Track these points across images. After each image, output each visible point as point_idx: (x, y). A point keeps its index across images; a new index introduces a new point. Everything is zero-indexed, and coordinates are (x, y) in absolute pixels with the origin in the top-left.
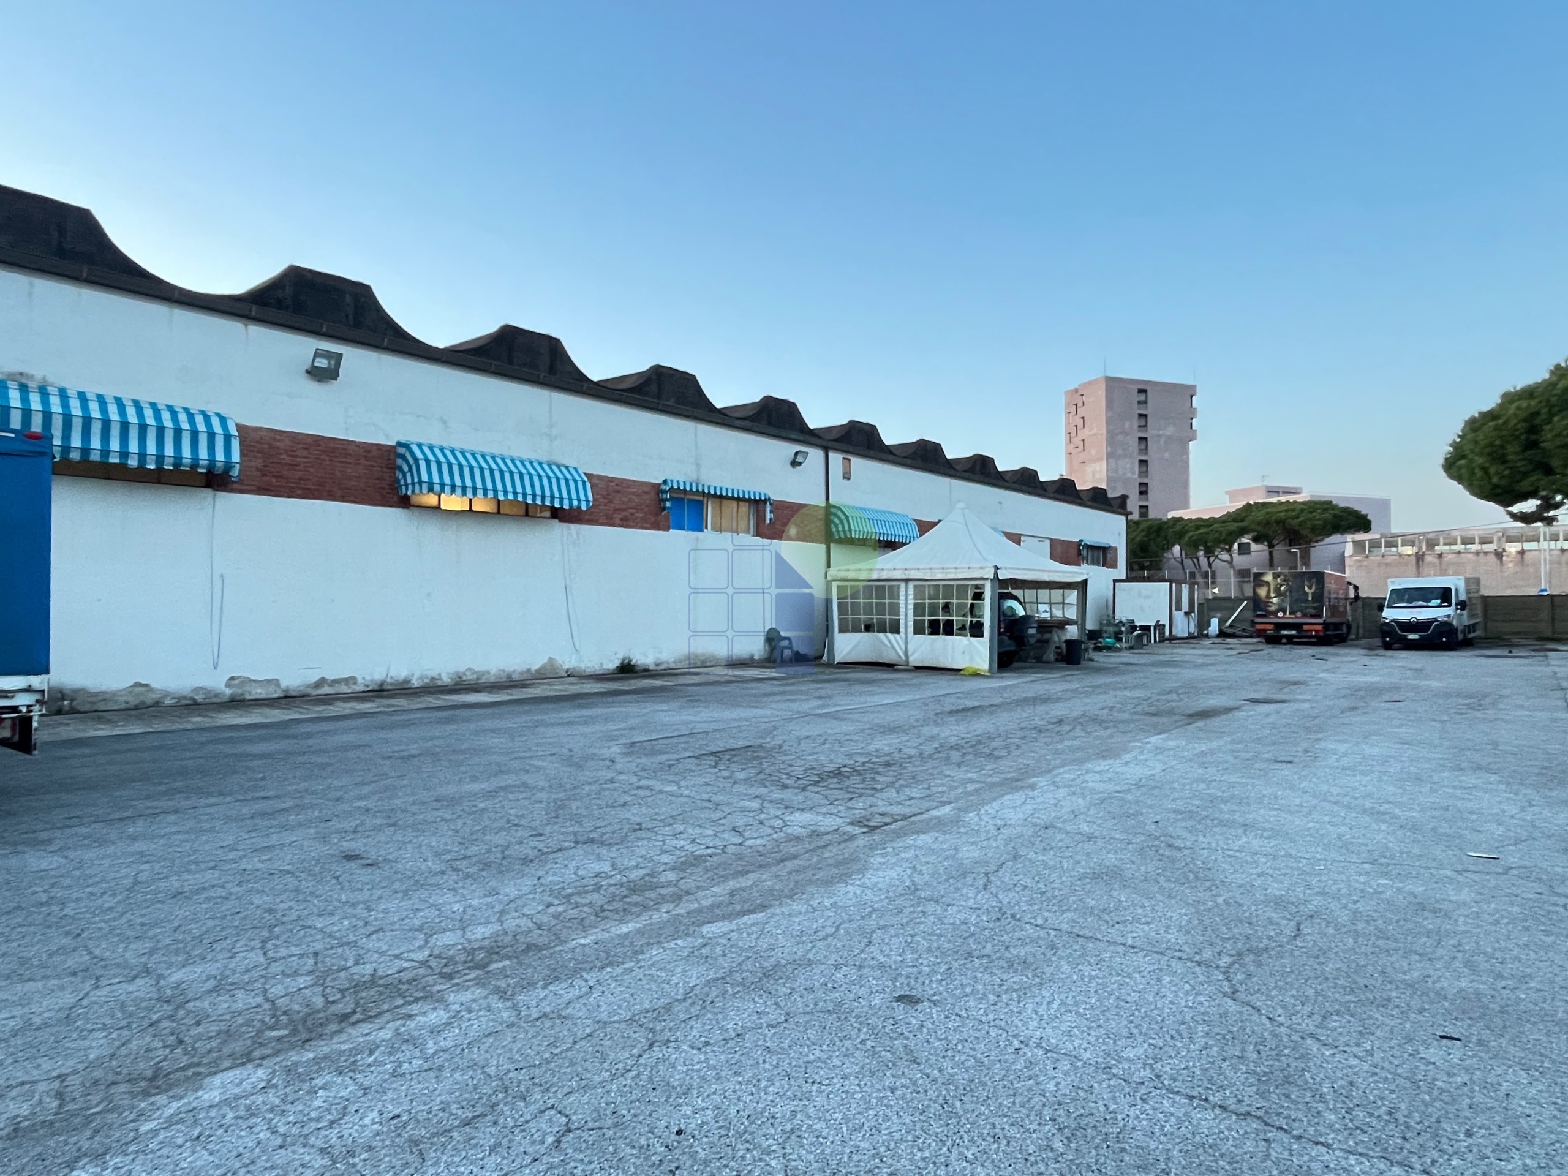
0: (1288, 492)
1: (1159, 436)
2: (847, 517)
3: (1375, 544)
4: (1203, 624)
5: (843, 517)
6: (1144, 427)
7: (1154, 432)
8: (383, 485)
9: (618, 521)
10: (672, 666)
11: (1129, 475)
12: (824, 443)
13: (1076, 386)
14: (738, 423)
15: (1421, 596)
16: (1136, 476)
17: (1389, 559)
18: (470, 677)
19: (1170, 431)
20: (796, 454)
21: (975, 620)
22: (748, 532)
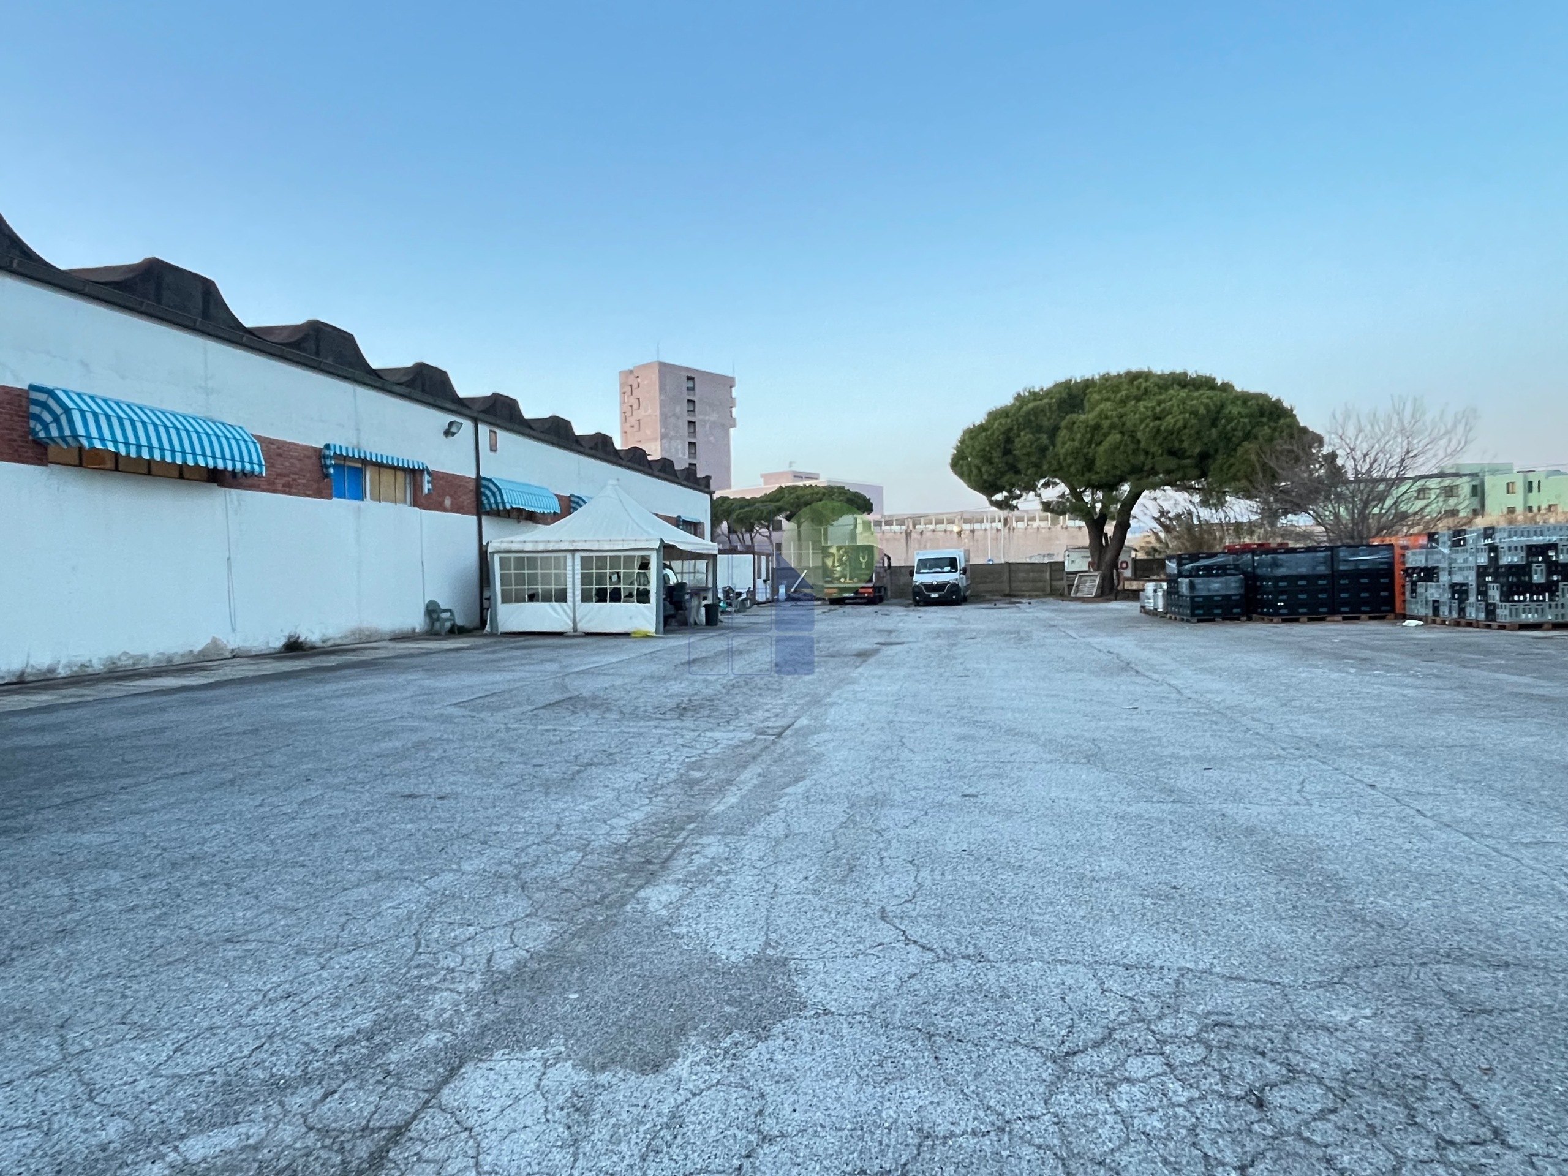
0: (809, 477)
1: (705, 421)
2: (499, 490)
3: (878, 523)
4: (775, 590)
5: (495, 490)
6: (692, 412)
7: (701, 417)
8: (15, 437)
9: (280, 487)
10: (339, 642)
11: (680, 456)
12: (475, 415)
13: (631, 368)
14: (397, 389)
15: (935, 564)
16: (686, 457)
17: (888, 535)
18: (126, 662)
19: (714, 417)
20: (451, 424)
21: (641, 587)
22: (405, 502)
